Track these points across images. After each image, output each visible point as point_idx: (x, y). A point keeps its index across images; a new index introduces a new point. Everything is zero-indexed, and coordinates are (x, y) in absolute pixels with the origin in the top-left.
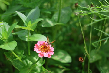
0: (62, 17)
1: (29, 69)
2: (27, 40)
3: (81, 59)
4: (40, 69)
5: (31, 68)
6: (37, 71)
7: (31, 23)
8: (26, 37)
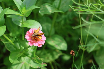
0: (63, 4)
1: (21, 53)
2: (20, 25)
3: (73, 53)
4: (32, 54)
5: (22, 52)
6: (29, 56)
7: (25, 9)
8: (21, 22)
